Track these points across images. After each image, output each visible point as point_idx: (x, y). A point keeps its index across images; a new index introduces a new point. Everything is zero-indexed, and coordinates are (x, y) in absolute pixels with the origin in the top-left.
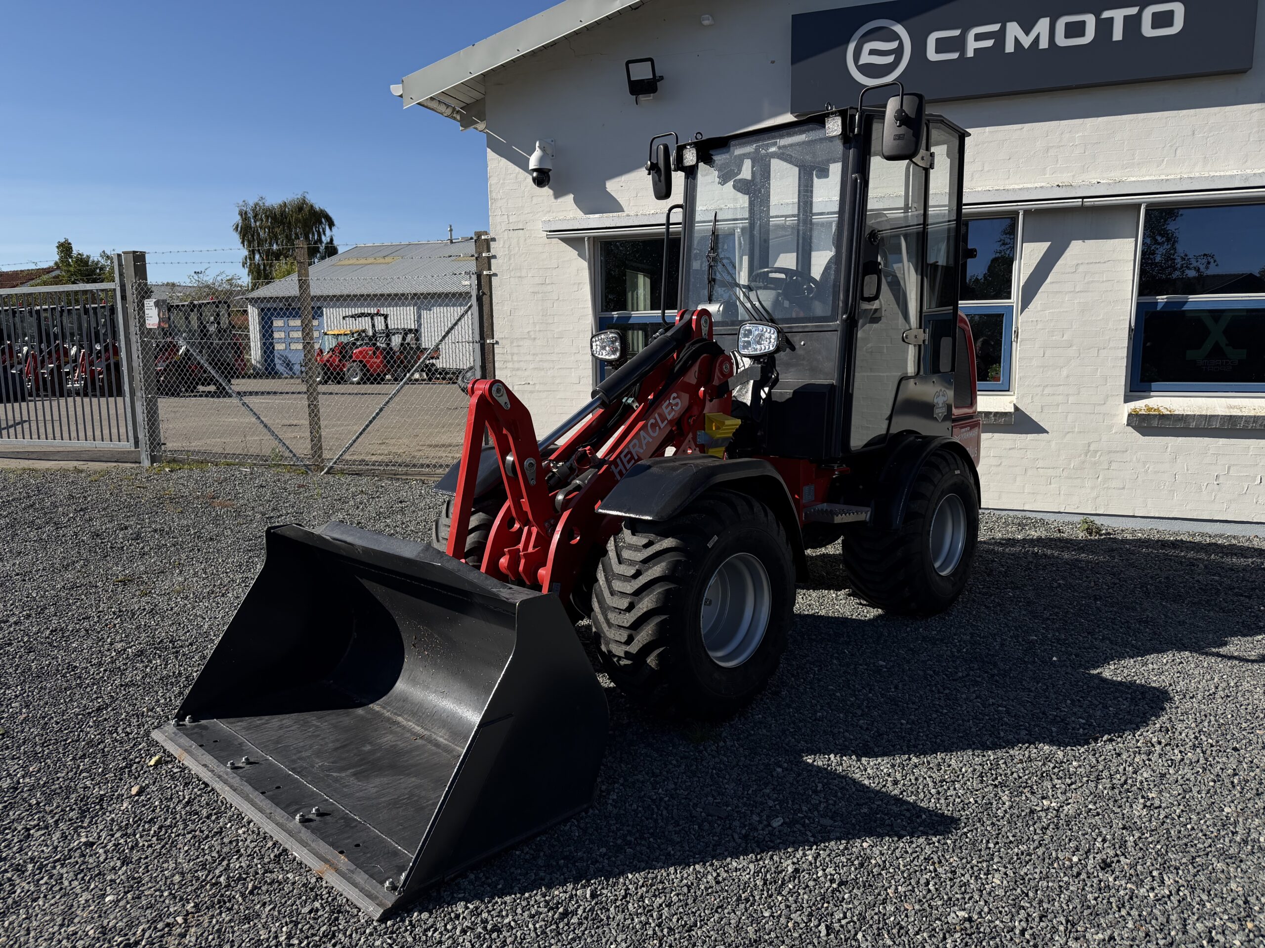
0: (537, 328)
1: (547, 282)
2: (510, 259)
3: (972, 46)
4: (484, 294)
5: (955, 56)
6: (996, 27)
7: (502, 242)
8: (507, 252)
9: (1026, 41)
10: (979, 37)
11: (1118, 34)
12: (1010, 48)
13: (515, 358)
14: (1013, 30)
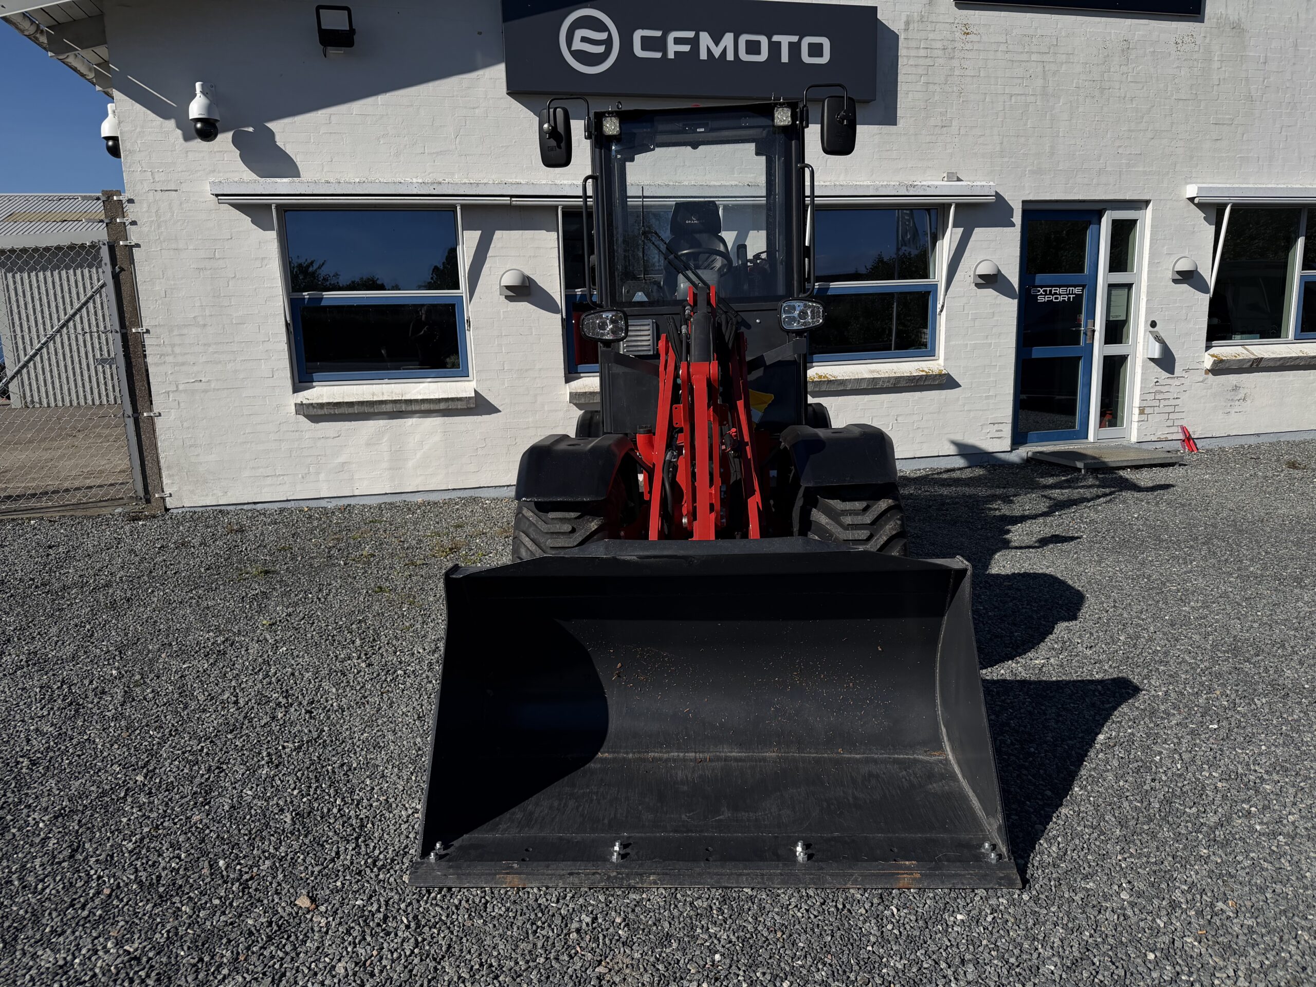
0: (207, 313)
1: (217, 256)
2: (159, 226)
3: (672, 49)
4: (122, 270)
5: (658, 55)
6: (690, 34)
7: (145, 205)
8: (154, 218)
9: (717, 52)
10: (678, 41)
11: (785, 58)
12: (703, 56)
13: (177, 350)
14: (705, 39)
